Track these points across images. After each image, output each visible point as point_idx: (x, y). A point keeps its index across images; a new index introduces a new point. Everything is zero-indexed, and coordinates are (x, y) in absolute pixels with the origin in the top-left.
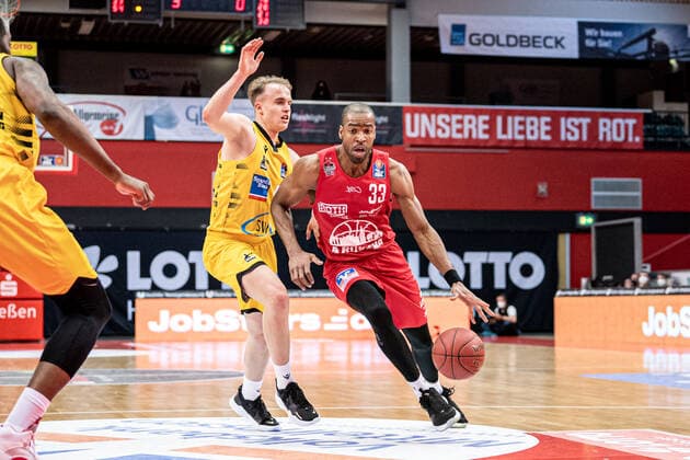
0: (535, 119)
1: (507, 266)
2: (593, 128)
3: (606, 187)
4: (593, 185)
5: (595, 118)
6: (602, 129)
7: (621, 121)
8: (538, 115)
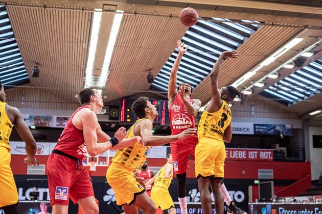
0: (241, 152)
1: (234, 195)
2: (258, 155)
3: (263, 172)
4: (259, 172)
5: (259, 152)
6: (261, 155)
7: (267, 153)
8: (242, 151)
